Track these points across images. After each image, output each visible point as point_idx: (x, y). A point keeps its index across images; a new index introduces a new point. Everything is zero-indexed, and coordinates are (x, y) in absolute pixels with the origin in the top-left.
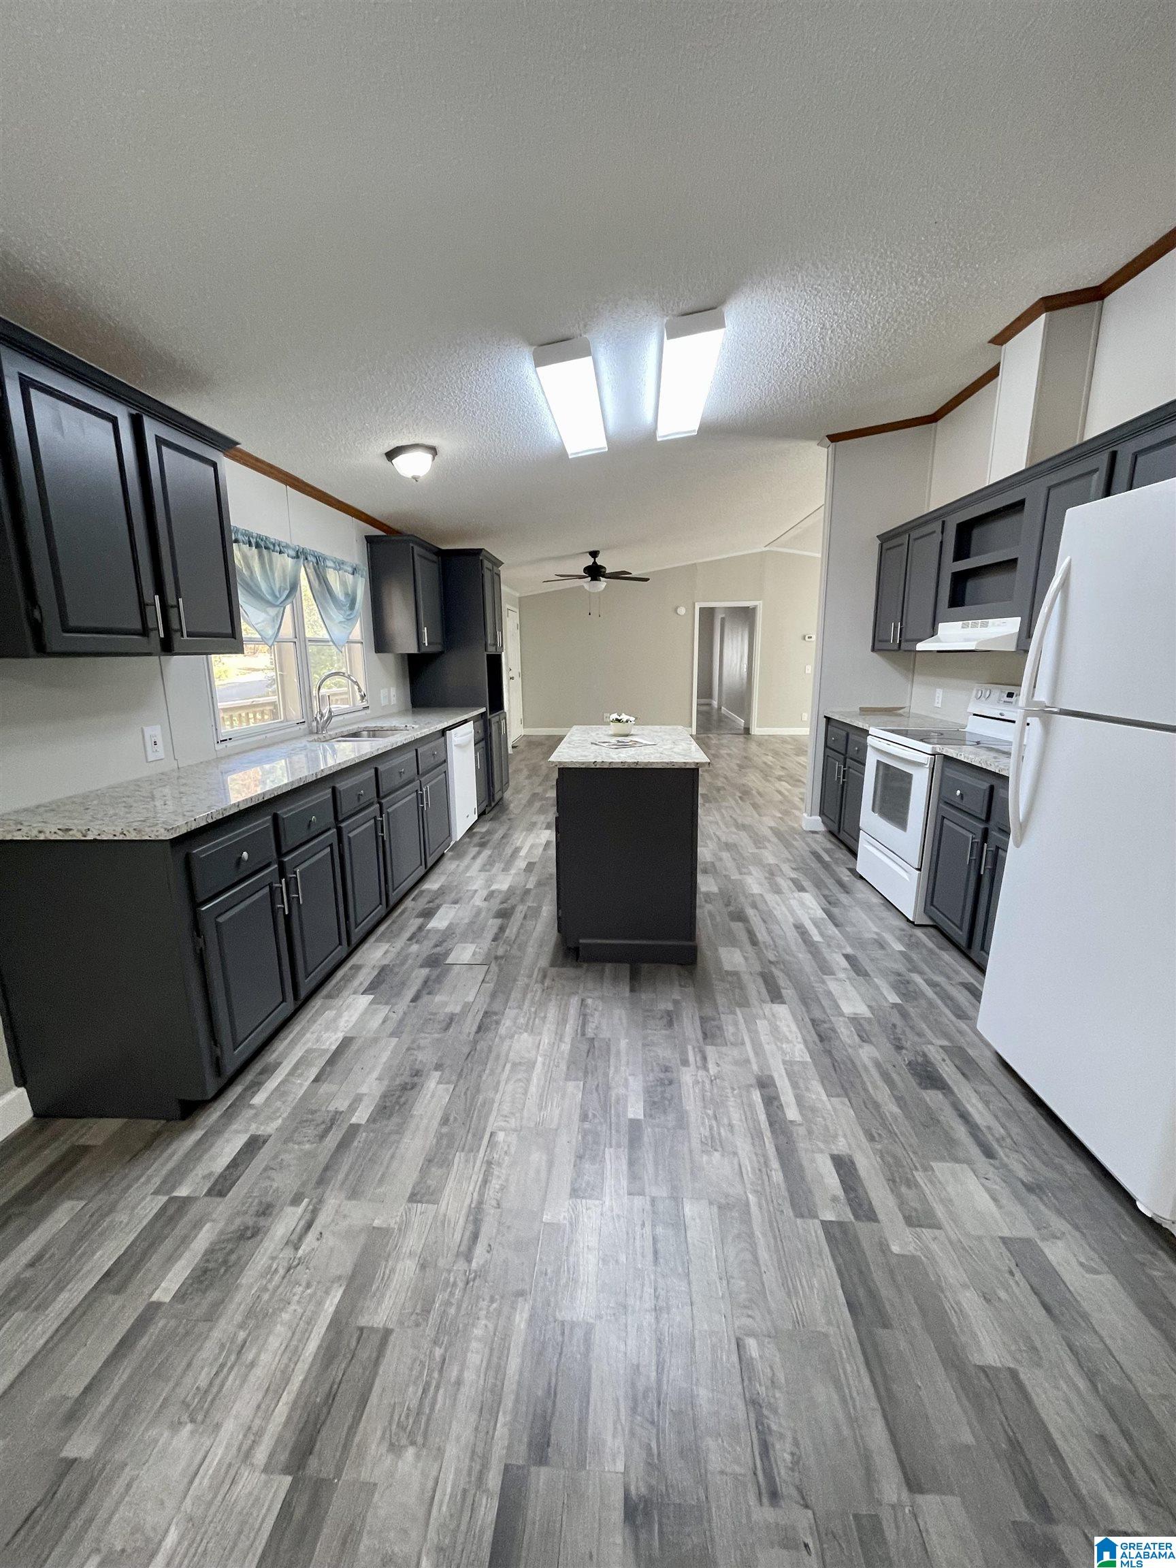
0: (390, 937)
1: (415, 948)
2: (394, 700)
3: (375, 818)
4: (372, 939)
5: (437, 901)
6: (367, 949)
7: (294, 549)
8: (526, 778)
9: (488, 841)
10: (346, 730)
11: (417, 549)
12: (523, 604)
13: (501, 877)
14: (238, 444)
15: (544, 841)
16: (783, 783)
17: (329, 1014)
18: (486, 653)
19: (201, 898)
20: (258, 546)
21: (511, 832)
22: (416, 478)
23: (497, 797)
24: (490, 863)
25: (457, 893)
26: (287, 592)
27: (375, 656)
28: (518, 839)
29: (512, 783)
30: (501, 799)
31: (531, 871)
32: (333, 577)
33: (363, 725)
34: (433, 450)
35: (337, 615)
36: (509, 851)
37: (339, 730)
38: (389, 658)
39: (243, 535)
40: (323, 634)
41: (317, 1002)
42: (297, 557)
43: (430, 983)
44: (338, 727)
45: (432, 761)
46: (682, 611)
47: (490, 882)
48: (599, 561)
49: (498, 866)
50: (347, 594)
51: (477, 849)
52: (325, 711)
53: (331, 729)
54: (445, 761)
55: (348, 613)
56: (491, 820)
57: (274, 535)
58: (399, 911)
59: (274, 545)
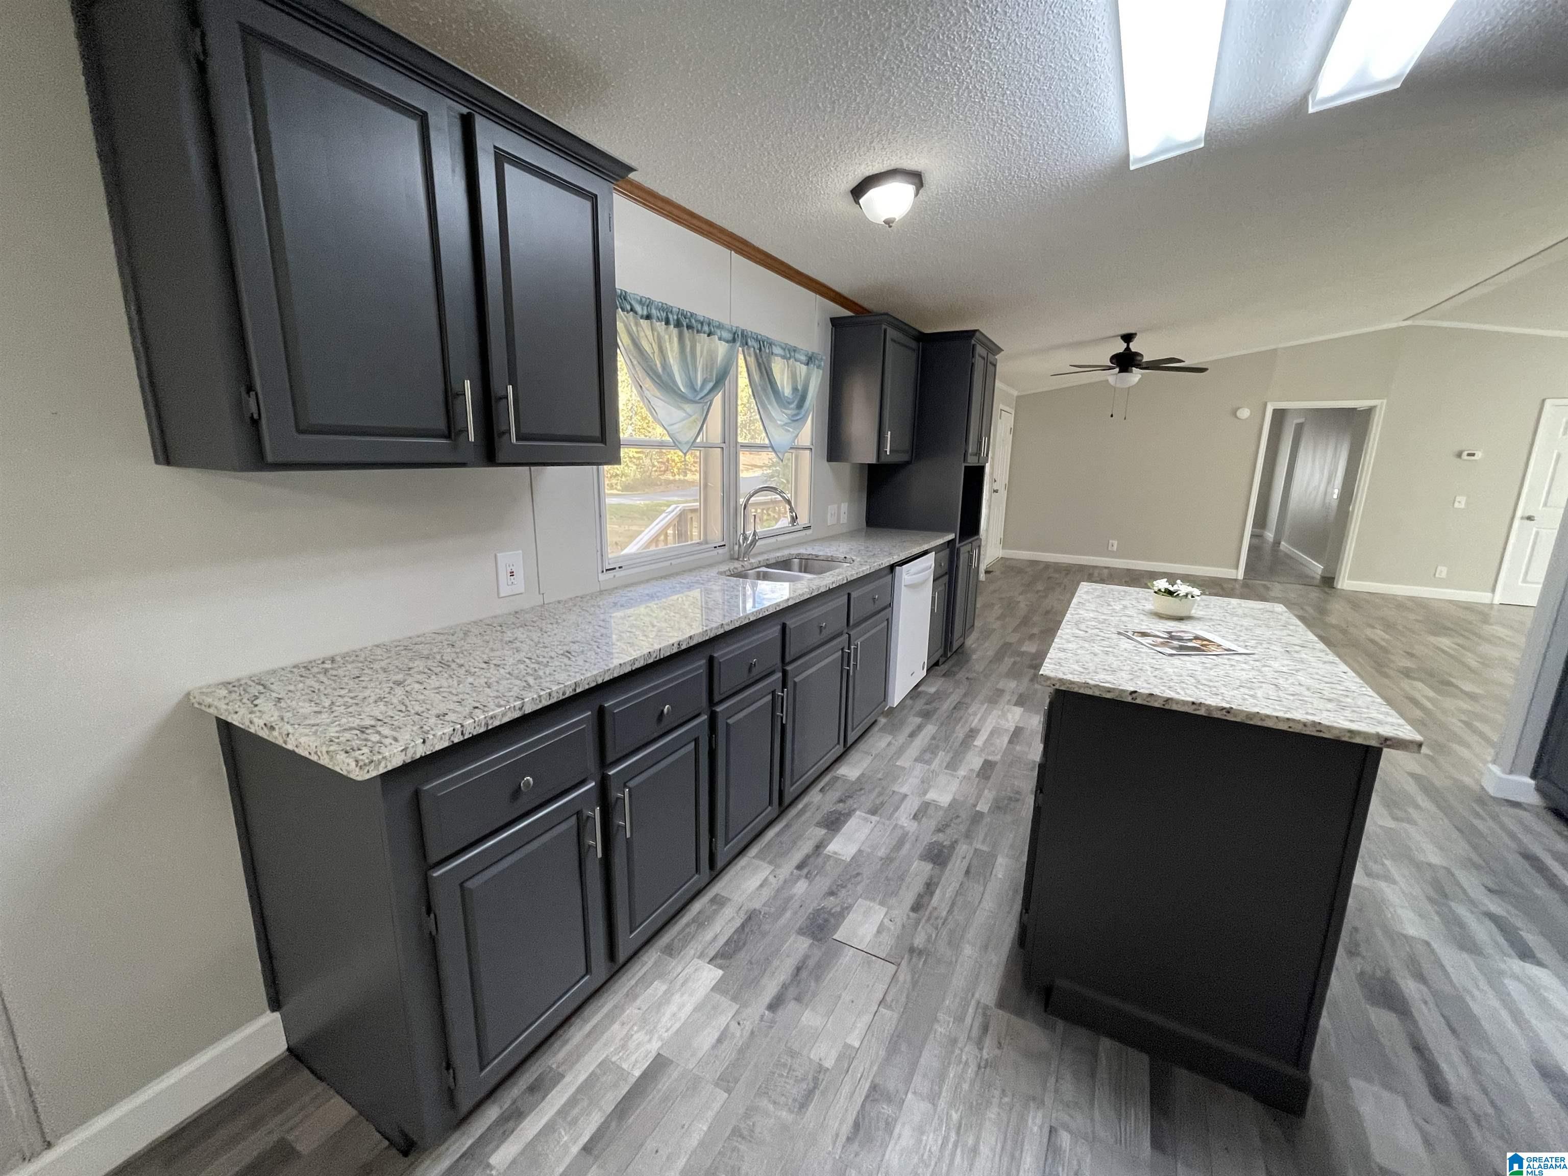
0: (775, 858)
1: (801, 887)
2: (844, 519)
3: (773, 693)
4: (754, 851)
5: (850, 802)
6: (743, 868)
7: (730, 331)
8: (998, 619)
9: (936, 710)
10: (773, 556)
11: (892, 333)
12: (1022, 404)
13: (942, 779)
14: (631, 169)
15: (1011, 726)
16: (1419, 685)
17: (659, 987)
18: (964, 465)
19: (434, 857)
20: (678, 324)
21: (968, 700)
22: (888, 222)
23: (955, 646)
24: (931, 749)
25: (880, 794)
26: (711, 385)
27: (826, 465)
28: (975, 714)
29: (978, 624)
30: (962, 645)
31: (988, 778)
32: (780, 369)
33: (794, 551)
34: (916, 178)
35: (780, 415)
36: (960, 732)
37: (760, 558)
38: (844, 468)
39: (657, 308)
40: (762, 439)
41: (651, 957)
42: (734, 340)
43: (804, 974)
44: (762, 553)
45: (871, 608)
46: (1244, 413)
47: (926, 783)
48: (1134, 347)
49: (942, 757)
50: (795, 389)
51: (918, 720)
52: (749, 532)
53: (755, 555)
54: (890, 605)
55: (794, 412)
56: (944, 675)
57: (702, 311)
58: (800, 806)
59: (702, 323)
